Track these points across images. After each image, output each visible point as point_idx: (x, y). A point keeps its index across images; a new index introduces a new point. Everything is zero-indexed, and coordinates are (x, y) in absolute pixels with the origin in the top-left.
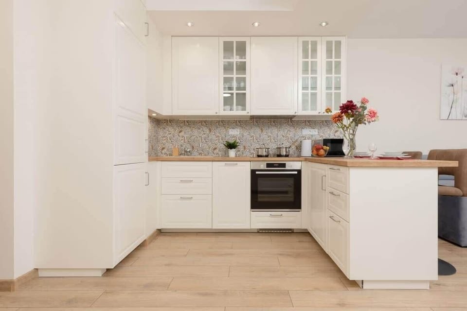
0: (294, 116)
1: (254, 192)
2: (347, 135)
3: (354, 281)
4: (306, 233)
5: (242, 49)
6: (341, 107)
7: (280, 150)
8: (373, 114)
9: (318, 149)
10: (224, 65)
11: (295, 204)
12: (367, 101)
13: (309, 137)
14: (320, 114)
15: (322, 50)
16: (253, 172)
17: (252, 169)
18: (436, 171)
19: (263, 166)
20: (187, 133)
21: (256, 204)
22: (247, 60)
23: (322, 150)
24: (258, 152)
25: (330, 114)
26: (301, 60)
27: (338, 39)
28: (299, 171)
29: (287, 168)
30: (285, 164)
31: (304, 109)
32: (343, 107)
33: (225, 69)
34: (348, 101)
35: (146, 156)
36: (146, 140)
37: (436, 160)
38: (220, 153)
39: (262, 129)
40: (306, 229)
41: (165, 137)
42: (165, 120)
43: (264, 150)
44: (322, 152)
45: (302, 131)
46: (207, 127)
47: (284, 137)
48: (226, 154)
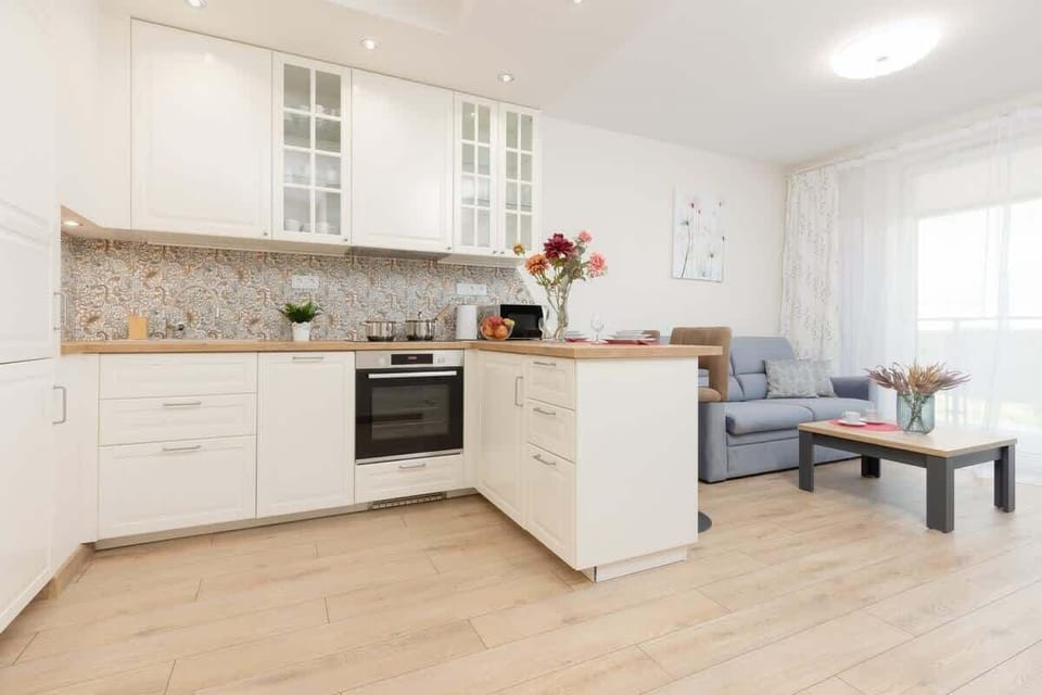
0: (446, 255)
1: (364, 420)
2: (553, 299)
3: (580, 572)
4: (474, 496)
5: (330, 93)
6: (545, 245)
7: (415, 326)
8: (598, 263)
9: (495, 326)
10: (286, 121)
11: (451, 439)
12: (589, 239)
13: (472, 300)
14: (495, 255)
15: (498, 128)
16: (362, 375)
17: (358, 368)
18: (695, 363)
19: (384, 361)
20: (171, 278)
21: (367, 447)
22: (344, 119)
23: (502, 327)
24: (370, 329)
25: (521, 255)
26: (460, 141)
27: (528, 112)
28: (460, 370)
29: (435, 364)
30: (431, 355)
31: (467, 241)
32: (551, 245)
33: (288, 133)
34: (555, 235)
35: (54, 340)
36: (55, 294)
37: (683, 344)
38: (267, 332)
39: (371, 279)
40: (474, 489)
41: (99, 287)
42: (100, 241)
43: (385, 325)
44: (502, 330)
45: (456, 286)
46: (233, 267)
47: (420, 298)
48: (286, 334)
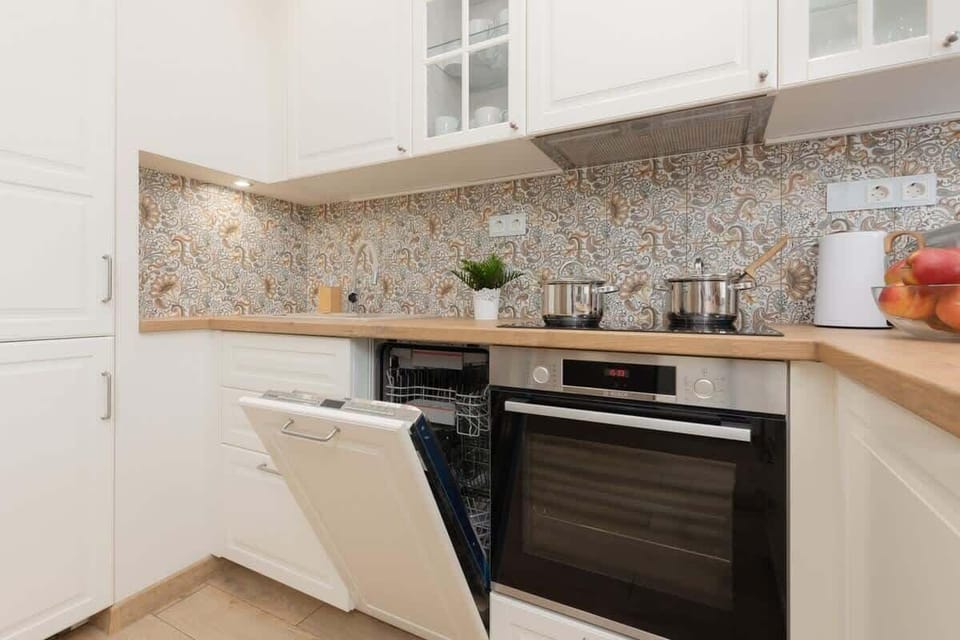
13: (873, 220)
28: (771, 426)
30: (672, 371)
38: (461, 304)
39: (614, 205)
45: (823, 191)
46: (425, 216)
